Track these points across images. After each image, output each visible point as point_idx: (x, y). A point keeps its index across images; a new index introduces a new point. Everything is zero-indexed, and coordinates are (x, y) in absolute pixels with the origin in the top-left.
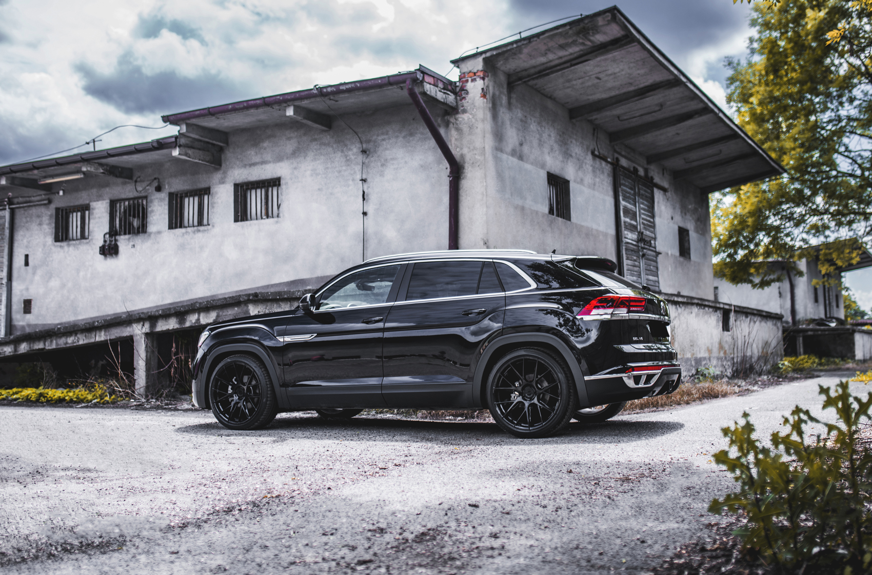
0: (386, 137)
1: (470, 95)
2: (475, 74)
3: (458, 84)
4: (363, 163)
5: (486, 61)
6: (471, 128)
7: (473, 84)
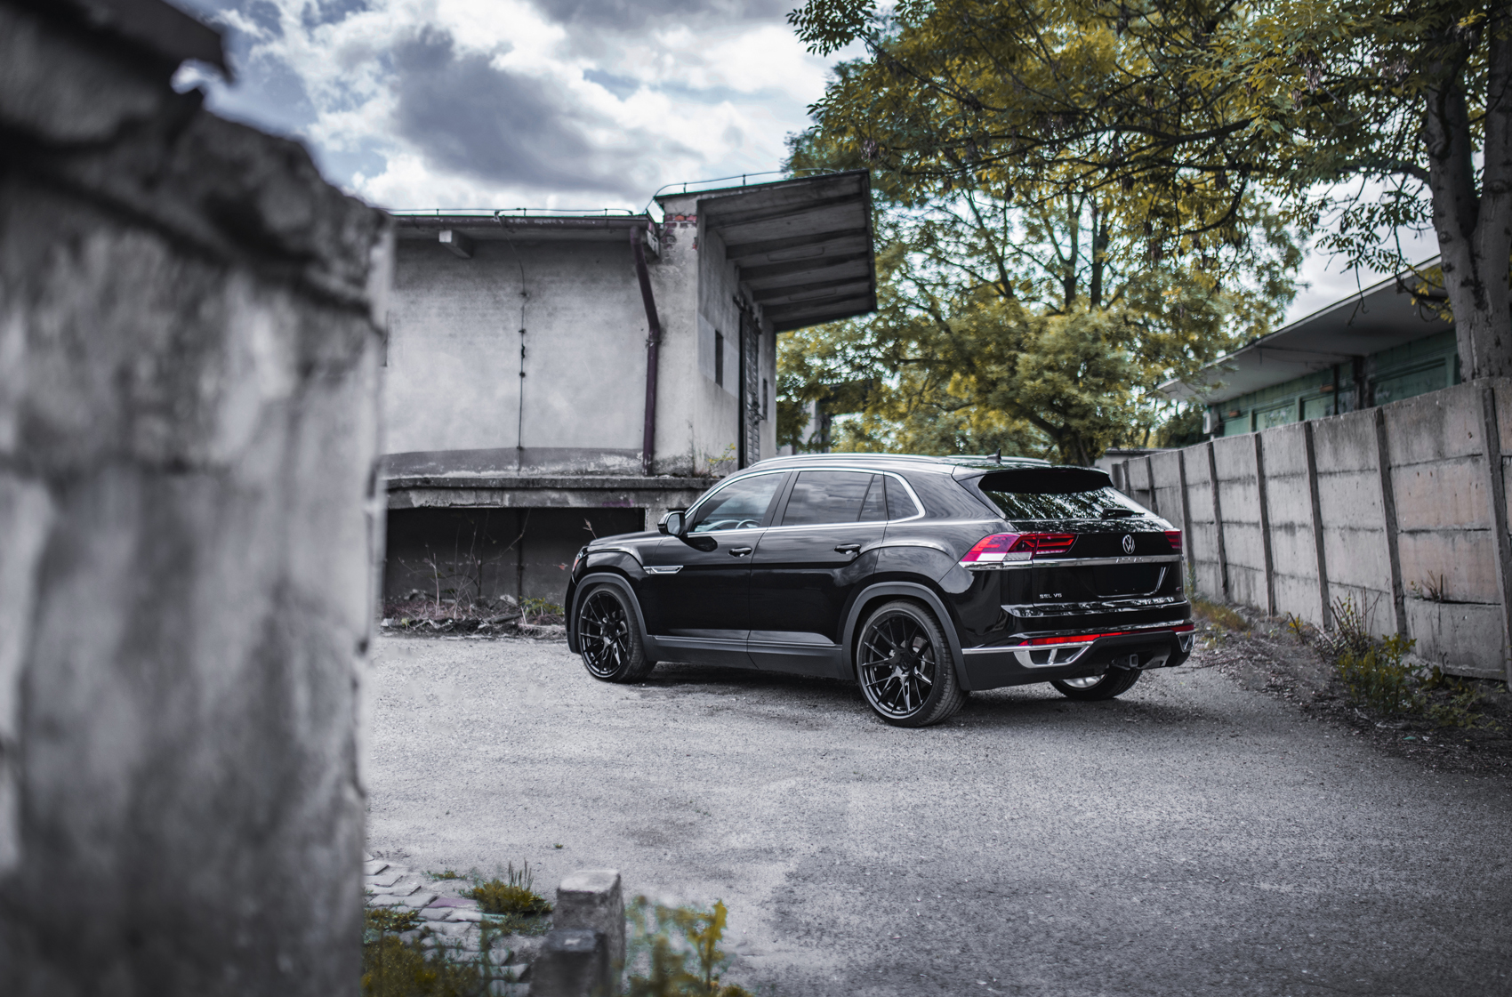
0: (555, 278)
1: (678, 244)
2: (685, 218)
3: (662, 226)
4: (523, 309)
5: (700, 203)
6: (678, 283)
7: (682, 230)
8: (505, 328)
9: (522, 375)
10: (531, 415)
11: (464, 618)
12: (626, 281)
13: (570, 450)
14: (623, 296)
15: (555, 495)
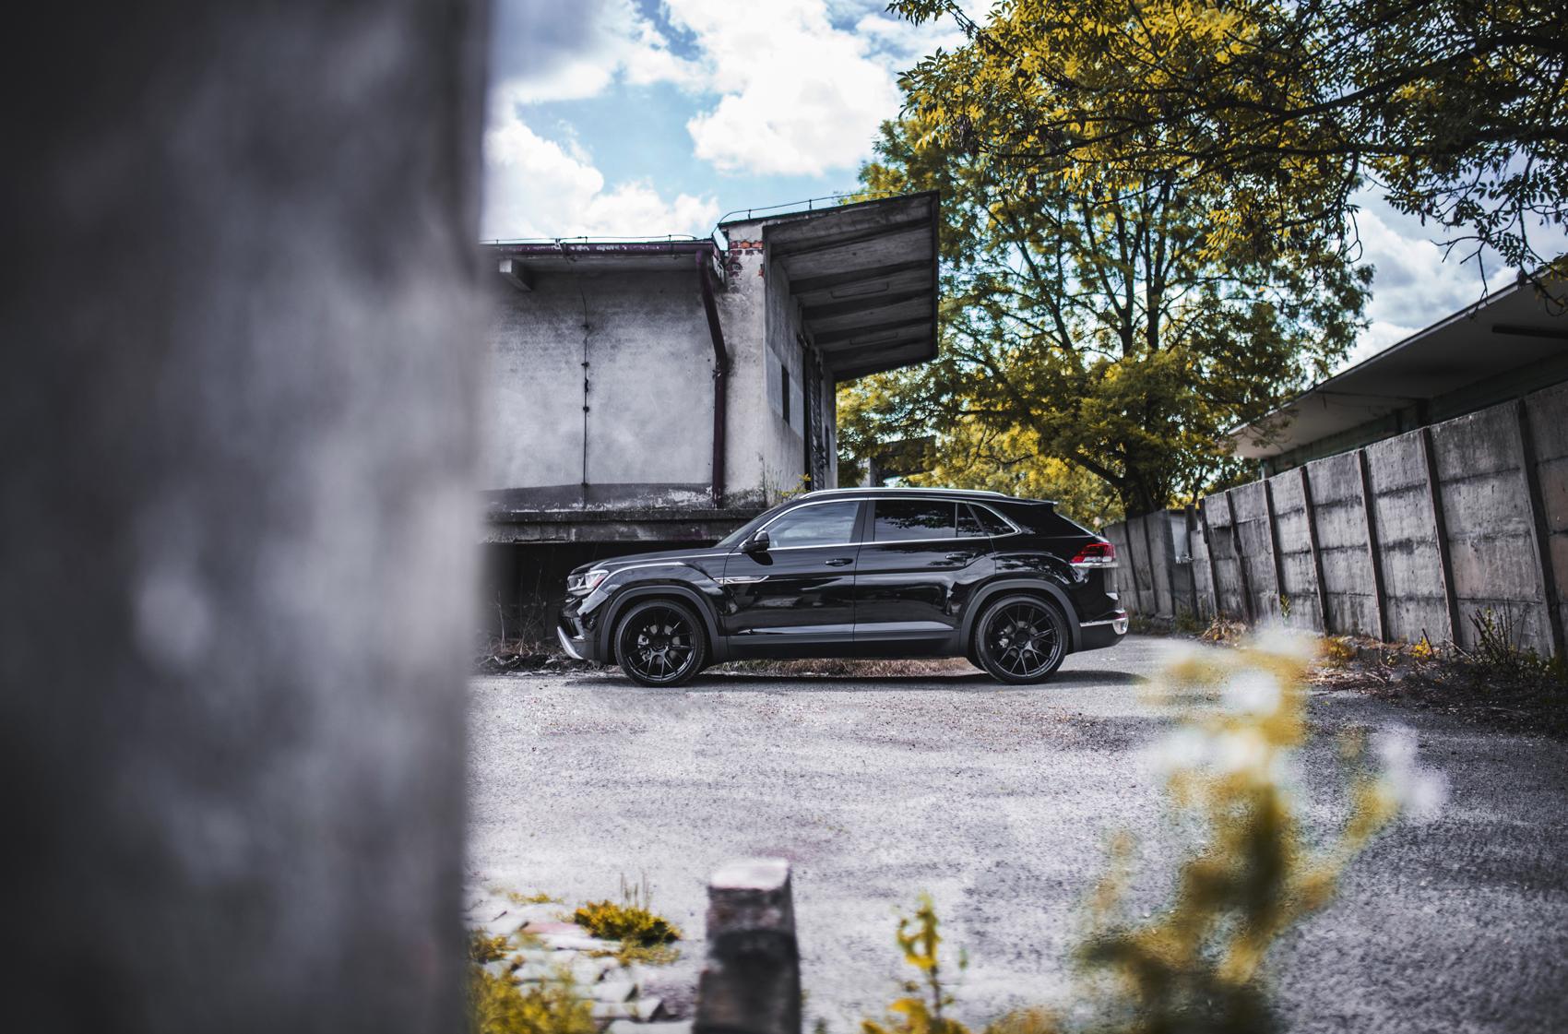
0: (619, 310)
1: (745, 271)
2: (751, 245)
3: (727, 254)
4: (585, 342)
5: (765, 229)
6: (744, 312)
7: (748, 257)
8: (567, 362)
9: (586, 409)
10: (596, 450)
11: (531, 653)
12: (692, 312)
13: (637, 486)
14: (688, 326)
15: (623, 529)
